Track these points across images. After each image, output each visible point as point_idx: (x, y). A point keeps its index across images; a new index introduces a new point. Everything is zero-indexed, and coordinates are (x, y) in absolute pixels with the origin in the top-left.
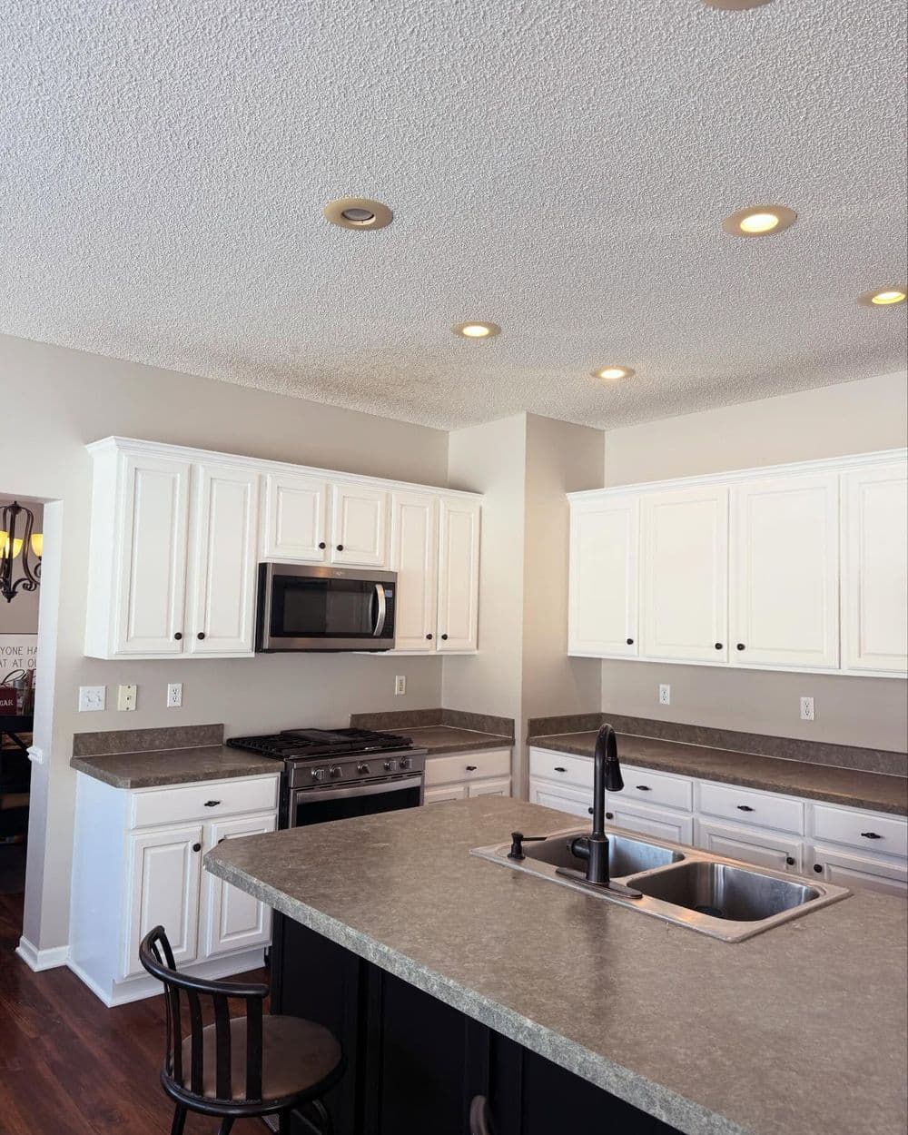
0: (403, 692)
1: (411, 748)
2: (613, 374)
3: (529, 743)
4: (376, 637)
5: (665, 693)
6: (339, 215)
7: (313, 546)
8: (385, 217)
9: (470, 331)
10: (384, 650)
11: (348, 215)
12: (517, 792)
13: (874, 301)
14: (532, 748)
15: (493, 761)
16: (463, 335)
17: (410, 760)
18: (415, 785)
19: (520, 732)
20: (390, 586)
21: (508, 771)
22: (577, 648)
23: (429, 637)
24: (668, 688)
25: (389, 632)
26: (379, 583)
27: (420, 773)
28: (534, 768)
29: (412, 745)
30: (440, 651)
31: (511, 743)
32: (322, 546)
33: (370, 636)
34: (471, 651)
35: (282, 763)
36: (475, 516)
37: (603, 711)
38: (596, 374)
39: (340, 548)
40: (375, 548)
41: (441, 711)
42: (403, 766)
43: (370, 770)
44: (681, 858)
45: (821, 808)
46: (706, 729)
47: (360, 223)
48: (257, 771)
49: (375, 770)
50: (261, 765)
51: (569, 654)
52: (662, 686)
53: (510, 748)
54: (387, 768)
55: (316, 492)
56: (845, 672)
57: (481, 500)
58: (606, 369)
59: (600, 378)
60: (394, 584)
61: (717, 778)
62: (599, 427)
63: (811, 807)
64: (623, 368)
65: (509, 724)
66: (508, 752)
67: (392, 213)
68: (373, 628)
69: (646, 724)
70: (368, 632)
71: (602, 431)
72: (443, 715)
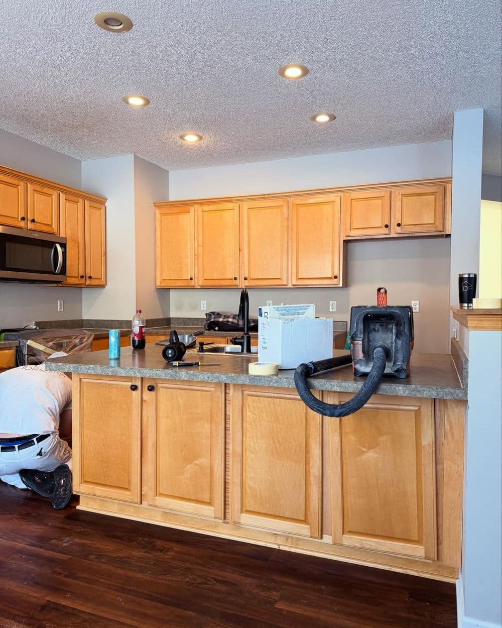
0: (62, 310)
2: (191, 138)
4: (57, 274)
5: (204, 304)
6: (103, 21)
7: (18, 218)
8: (129, 26)
9: (132, 101)
11: (108, 22)
16: (128, 103)
20: (63, 246)
23: (82, 277)
24: (205, 302)
25: (63, 271)
26: (57, 243)
30: (87, 285)
32: (23, 219)
33: (54, 273)
34: (103, 286)
36: (103, 211)
37: (171, 316)
38: (182, 137)
39: (33, 221)
40: (52, 223)
41: (83, 320)
47: (111, 27)
51: (158, 287)
55: (18, 186)
56: (290, 286)
58: (189, 134)
60: (65, 244)
62: (166, 169)
65: (129, 323)
67: (133, 25)
68: (56, 269)
69: (194, 320)
70: (54, 270)
71: (168, 171)
72: (84, 323)
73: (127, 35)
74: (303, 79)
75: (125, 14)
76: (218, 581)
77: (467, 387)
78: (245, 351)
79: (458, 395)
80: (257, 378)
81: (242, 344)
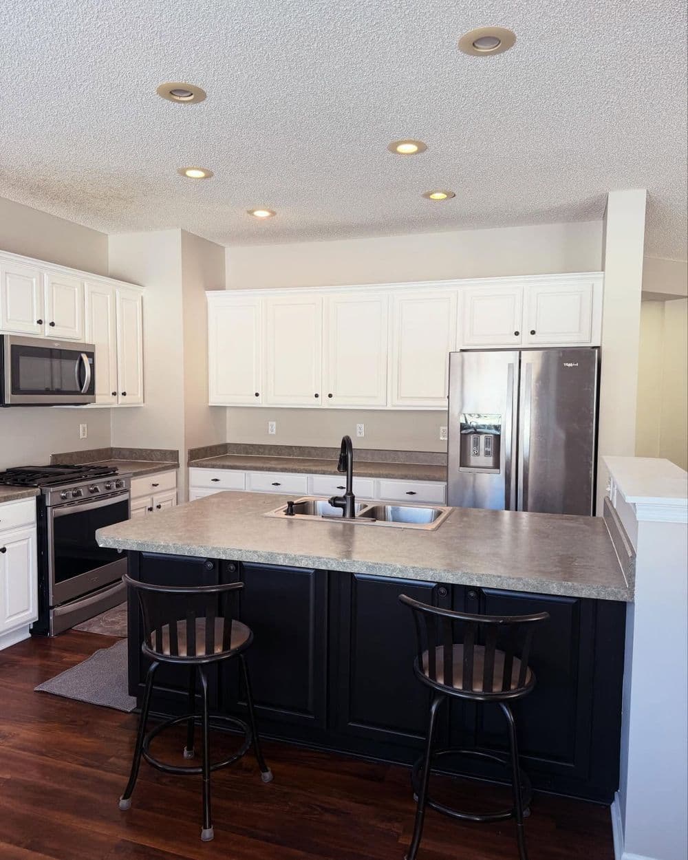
0: (85, 436)
1: (117, 474)
2: (262, 214)
3: (189, 465)
4: (83, 394)
5: (273, 427)
6: (169, 91)
7: (33, 322)
8: (201, 97)
9: (190, 173)
10: (85, 404)
11: (174, 92)
12: (182, 498)
13: (431, 197)
14: (190, 468)
15: (166, 479)
16: (185, 175)
17: (124, 481)
18: (126, 499)
19: (183, 458)
20: (91, 355)
21: (175, 485)
22: (214, 400)
23: (114, 394)
24: (274, 423)
25: (91, 391)
26: (83, 352)
27: (127, 491)
28: (193, 481)
29: (117, 472)
30: (121, 404)
31: (177, 466)
32: (40, 322)
33: (79, 393)
34: (138, 404)
35: (38, 490)
36: (139, 303)
37: (228, 441)
38: (251, 212)
39: (52, 324)
40: (75, 326)
41: (112, 449)
42: (118, 486)
43: (99, 490)
44: (366, 506)
45: (385, 482)
46: (300, 447)
47: (178, 98)
48: (23, 496)
49: (101, 490)
50: (25, 491)
51: (210, 404)
52: (270, 423)
53: (175, 470)
54: (108, 488)
55: (32, 278)
56: (389, 407)
57: (143, 291)
58: (258, 210)
59: (253, 215)
60: (93, 353)
61: (324, 473)
62: (223, 245)
63: (379, 483)
64: (268, 210)
65: (174, 454)
66: (175, 473)
67: (206, 97)
68: (81, 387)
69: (260, 448)
70: (79, 390)
71: (223, 248)
72: (114, 452)
73: (197, 107)
74: (419, 156)
75: (199, 85)
76: (327, 810)
77: (634, 586)
78: (348, 515)
79: (622, 596)
80: (376, 566)
81: (343, 506)
